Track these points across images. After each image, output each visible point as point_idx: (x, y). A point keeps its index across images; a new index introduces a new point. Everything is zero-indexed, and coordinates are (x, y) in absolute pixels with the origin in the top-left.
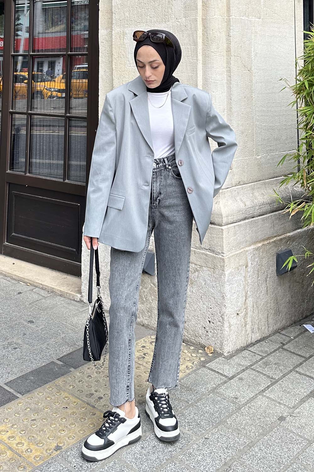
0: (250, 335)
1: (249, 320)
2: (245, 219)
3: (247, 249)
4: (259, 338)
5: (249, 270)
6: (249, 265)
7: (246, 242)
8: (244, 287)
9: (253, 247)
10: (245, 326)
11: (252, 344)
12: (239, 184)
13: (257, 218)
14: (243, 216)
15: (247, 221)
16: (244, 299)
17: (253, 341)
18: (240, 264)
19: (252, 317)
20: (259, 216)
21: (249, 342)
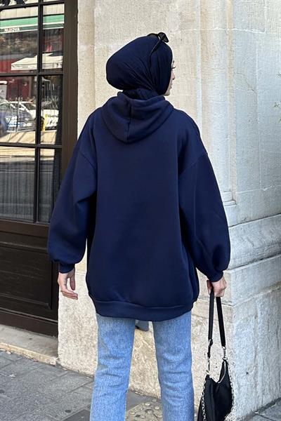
0: (261, 397)
1: (259, 379)
2: (253, 261)
3: (256, 296)
4: (271, 400)
5: (259, 320)
6: (259, 315)
7: (255, 288)
8: (254, 342)
9: (262, 294)
10: (255, 387)
11: (263, 409)
12: (245, 221)
13: (266, 260)
14: (250, 259)
15: (255, 263)
16: (254, 355)
17: (264, 404)
18: (250, 314)
19: (262, 375)
20: (268, 257)
21: (260, 405)
